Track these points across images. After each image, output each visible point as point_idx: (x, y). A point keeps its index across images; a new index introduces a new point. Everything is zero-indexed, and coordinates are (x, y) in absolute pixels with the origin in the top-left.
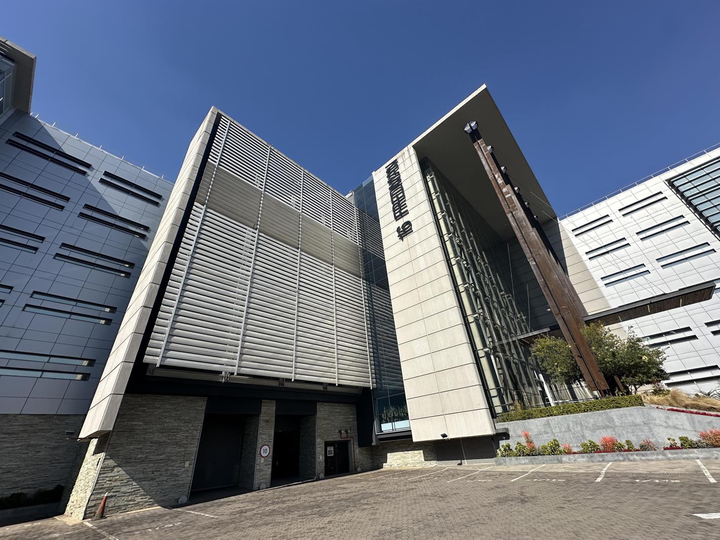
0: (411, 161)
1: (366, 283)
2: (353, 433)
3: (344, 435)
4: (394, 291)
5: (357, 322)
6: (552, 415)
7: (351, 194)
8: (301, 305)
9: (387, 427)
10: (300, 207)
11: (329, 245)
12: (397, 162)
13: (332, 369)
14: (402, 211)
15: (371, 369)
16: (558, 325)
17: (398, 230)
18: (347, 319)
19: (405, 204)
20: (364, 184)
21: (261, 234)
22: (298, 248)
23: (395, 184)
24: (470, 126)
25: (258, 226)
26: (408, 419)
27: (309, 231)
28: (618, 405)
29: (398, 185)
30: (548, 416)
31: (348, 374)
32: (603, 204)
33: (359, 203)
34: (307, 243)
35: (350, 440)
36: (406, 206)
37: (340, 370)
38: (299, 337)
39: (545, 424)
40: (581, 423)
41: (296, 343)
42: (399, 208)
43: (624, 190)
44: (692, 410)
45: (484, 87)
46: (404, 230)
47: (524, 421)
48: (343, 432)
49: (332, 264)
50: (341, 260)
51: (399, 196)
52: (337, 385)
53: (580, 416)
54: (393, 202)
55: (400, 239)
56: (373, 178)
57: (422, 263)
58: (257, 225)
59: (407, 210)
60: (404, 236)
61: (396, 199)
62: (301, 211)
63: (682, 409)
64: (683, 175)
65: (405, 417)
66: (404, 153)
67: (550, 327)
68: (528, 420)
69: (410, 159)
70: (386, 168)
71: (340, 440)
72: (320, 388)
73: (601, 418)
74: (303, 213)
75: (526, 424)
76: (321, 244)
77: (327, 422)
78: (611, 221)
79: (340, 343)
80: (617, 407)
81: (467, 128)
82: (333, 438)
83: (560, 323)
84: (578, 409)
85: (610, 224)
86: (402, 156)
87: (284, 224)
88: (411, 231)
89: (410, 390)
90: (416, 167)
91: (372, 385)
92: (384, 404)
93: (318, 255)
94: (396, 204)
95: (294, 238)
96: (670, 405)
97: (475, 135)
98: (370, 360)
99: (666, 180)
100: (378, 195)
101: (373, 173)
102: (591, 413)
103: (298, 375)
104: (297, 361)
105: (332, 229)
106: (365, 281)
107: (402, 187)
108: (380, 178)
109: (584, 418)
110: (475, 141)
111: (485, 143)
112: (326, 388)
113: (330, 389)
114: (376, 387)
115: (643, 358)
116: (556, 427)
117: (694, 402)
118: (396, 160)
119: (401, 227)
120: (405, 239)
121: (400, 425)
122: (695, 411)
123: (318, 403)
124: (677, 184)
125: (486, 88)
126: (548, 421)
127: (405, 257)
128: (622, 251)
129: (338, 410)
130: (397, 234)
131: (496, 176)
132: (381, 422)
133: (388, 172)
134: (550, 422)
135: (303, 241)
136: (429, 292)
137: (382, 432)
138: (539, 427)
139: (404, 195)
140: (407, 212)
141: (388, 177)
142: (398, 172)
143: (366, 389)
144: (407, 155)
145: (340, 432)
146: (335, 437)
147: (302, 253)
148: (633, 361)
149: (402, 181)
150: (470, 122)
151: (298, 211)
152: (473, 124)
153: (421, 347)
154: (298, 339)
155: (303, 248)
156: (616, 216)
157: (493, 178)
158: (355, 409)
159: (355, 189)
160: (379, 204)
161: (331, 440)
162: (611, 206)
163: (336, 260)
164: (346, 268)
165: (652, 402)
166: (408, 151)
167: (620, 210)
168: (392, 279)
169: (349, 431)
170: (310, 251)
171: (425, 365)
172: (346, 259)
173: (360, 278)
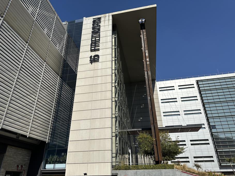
0: (109, 22)
1: (61, 80)
2: (26, 168)
3: (20, 168)
4: (78, 90)
5: (49, 101)
6: (138, 169)
7: (66, 23)
8: (19, 80)
9: (49, 167)
10: (35, 16)
11: (47, 48)
12: (101, 19)
13: (28, 126)
14: (96, 48)
15: (50, 131)
16: (151, 128)
17: (91, 57)
18: (44, 98)
19: (99, 45)
20: (77, 21)
21: (4, 22)
22: (27, 43)
23: (96, 31)
24: (142, 20)
25: (4, 16)
26: (65, 163)
27: (37, 34)
28: (165, 168)
29: (98, 32)
30: (137, 169)
31: (36, 131)
32: (174, 81)
33: (69, 31)
34: (33, 41)
35: (22, 172)
36: (99, 46)
37: (32, 128)
38: (12, 101)
39: (135, 173)
40: (150, 174)
41: (9, 104)
42: (95, 45)
43: (182, 78)
44: (188, 173)
45: (155, 5)
46: (94, 59)
47: (126, 171)
48: (20, 166)
49: (45, 61)
50: (51, 61)
51: (97, 39)
52: (28, 137)
53: (150, 171)
54: (92, 41)
55: (90, 62)
56: (83, 20)
57: (99, 80)
58: (4, 14)
59: (99, 49)
60: (93, 62)
61: (94, 39)
62: (35, 19)
63: (185, 172)
64: (202, 81)
65: (64, 162)
66: (106, 16)
67: (142, 129)
68: (128, 170)
69: (109, 21)
70: (93, 19)
71: (16, 171)
72: (14, 136)
73: (158, 172)
74: (36, 21)
75: (127, 172)
76: (42, 46)
77: (11, 159)
78: (174, 89)
79: (37, 111)
80: (165, 169)
81: (140, 21)
82: (12, 169)
83: (152, 128)
84: (150, 168)
85: (173, 91)
86: (104, 18)
87: (22, 23)
88: (98, 61)
89: (71, 147)
90: (110, 27)
91: (48, 141)
92: (52, 153)
93: (38, 52)
94: (93, 42)
95: (26, 35)
96: (182, 170)
97: (143, 26)
98: (51, 126)
99: (197, 80)
100: (83, 32)
101: (84, 18)
102: (155, 170)
103: (4, 126)
104: (7, 116)
105: (50, 39)
106: (60, 79)
107: (99, 34)
108: (87, 23)
109: (152, 172)
110: (142, 29)
111: (146, 33)
112: (18, 138)
113: (21, 138)
114: (49, 142)
115: (179, 150)
116: (139, 175)
117: (189, 170)
118: (100, 18)
119: (93, 56)
120: (93, 64)
121: (59, 166)
122: (189, 173)
123: (8, 146)
124: (199, 83)
125: (156, 7)
126: (137, 171)
127: (91, 74)
128: (173, 103)
129: (20, 152)
130: (89, 59)
131: (146, 51)
132: (47, 163)
133: (94, 22)
134: (138, 172)
135: (31, 39)
136: (99, 96)
137: (46, 169)
138: (132, 174)
139: (99, 40)
140: (98, 50)
141: (93, 25)
142: (100, 25)
143: (43, 143)
144: (107, 18)
145: (18, 166)
146: (14, 169)
147: (29, 47)
148: (175, 150)
149: (101, 31)
150: (142, 18)
151: (34, 18)
152: (143, 20)
153: (85, 124)
154: (11, 102)
155: (30, 43)
156: (176, 88)
157: (144, 52)
158: (31, 153)
159: (69, 21)
160: (83, 37)
161: (11, 170)
162: (176, 83)
163: (48, 59)
164: (52, 67)
165: (176, 168)
166: (109, 16)
167: (179, 86)
168: (78, 83)
169: (24, 166)
170: (34, 47)
171: (85, 135)
172: (54, 61)
173: (58, 75)
